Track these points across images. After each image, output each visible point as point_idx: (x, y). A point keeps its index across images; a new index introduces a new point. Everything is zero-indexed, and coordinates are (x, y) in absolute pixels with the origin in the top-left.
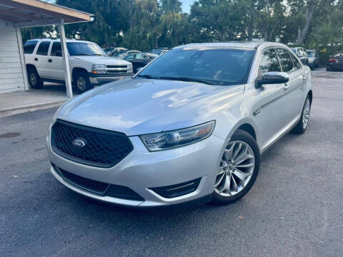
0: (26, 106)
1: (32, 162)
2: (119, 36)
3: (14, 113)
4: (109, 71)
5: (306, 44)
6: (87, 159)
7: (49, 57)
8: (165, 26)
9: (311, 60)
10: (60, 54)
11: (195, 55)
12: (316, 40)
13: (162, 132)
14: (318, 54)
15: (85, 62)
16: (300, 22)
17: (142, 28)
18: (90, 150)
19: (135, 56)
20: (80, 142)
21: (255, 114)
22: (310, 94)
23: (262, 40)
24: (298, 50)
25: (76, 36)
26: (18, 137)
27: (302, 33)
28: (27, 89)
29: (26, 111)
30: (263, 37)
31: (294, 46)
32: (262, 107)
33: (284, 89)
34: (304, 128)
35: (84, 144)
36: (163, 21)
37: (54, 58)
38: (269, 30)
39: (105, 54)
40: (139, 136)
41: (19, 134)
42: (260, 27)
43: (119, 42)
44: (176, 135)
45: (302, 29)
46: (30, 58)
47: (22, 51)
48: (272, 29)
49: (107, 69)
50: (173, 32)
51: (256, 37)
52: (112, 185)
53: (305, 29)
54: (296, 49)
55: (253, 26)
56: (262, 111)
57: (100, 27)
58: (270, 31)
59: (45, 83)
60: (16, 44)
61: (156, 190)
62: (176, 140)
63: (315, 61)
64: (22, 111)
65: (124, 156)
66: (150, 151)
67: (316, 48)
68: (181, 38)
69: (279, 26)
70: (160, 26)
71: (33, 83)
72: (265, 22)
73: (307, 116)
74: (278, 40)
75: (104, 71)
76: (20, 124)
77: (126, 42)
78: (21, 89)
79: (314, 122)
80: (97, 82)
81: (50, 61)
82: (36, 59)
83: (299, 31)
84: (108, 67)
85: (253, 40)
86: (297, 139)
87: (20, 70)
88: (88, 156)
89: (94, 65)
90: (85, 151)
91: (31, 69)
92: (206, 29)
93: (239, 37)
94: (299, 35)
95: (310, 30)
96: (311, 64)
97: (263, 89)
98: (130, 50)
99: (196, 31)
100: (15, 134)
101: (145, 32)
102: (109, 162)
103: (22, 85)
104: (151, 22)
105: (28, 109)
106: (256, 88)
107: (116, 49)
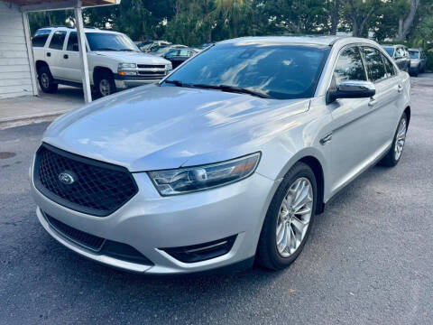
0: (31, 116)
1: (23, 195)
2: (161, 25)
3: (14, 125)
4: (140, 72)
5: (408, 41)
6: (77, 202)
7: (64, 51)
8: (221, 14)
9: (415, 62)
10: (76, 49)
11: (244, 53)
12: (423, 36)
13: (181, 168)
14: (425, 54)
15: (111, 59)
16: (403, 11)
17: (191, 16)
18: (80, 188)
19: (179, 52)
20: (68, 177)
21: (322, 142)
22: (407, 112)
23: (350, 34)
24: (397, 49)
25: (108, 25)
26: (12, 159)
27: (404, 26)
28: (36, 93)
29: (30, 122)
30: (351, 30)
31: (392, 43)
32: (334, 131)
33: (369, 105)
34: (397, 158)
35: (72, 180)
36: (219, 7)
37: (70, 53)
38: (360, 20)
39: (137, 49)
40: (147, 172)
41: (13, 155)
42: (348, 17)
43: (161, 34)
44: (201, 172)
45: (404, 21)
46: (41, 53)
47: (29, 43)
48: (363, 19)
49: (137, 69)
50: (231, 21)
51: (343, 29)
52: (108, 241)
53: (409, 21)
54: (395, 47)
55: (338, 16)
56: (335, 137)
57: (137, 13)
58: (361, 22)
59: (61, 86)
60: (22, 34)
61: (170, 251)
62: (201, 180)
63: (420, 64)
64: (25, 123)
65: (125, 200)
66: (163, 196)
67: (422, 46)
68: (242, 29)
69: (374, 15)
70: (215, 13)
71: (44, 85)
72: (354, 10)
73: (402, 142)
74: (371, 34)
75: (135, 71)
76: (17, 140)
77: (170, 34)
78: (28, 93)
79: (411, 150)
80: (124, 86)
81: (66, 57)
82: (49, 55)
83: (401, 22)
84: (140, 66)
85: (338, 33)
86: (384, 175)
87: (27, 68)
88: (77, 198)
89: (121, 64)
90: (74, 189)
91: (41, 67)
92: (275, 18)
93: (319, 29)
94: (400, 28)
95: (415, 22)
96: (413, 68)
97: (337, 105)
98: (174, 43)
99: (262, 21)
100: (9, 155)
101: (194, 21)
102: (104, 208)
103: (29, 88)
104: (203, 7)
105: (33, 120)
106: (328, 103)
107: (155, 42)
